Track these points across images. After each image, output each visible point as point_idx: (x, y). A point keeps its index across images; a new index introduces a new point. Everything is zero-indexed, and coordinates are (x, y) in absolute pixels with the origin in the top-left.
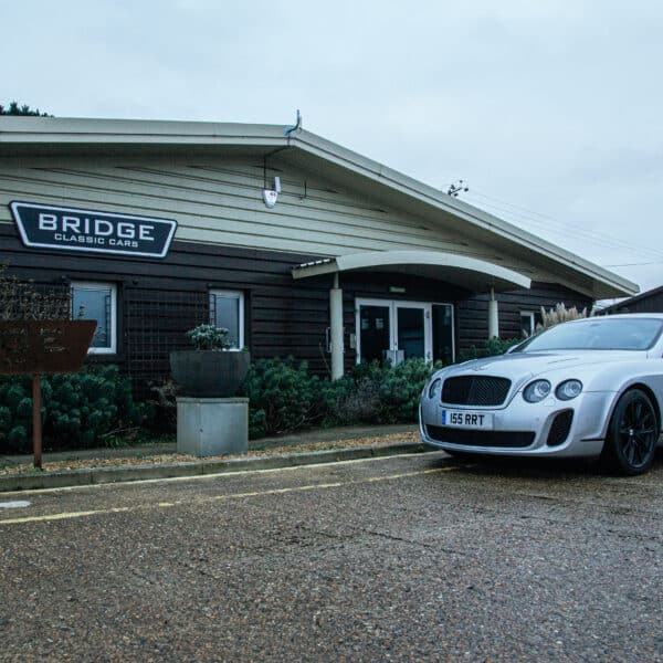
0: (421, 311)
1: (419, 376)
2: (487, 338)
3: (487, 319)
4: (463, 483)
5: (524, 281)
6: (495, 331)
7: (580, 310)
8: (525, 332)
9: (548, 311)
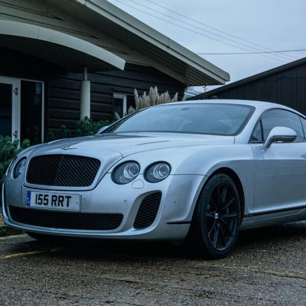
0: (10, 86)
1: (4, 155)
2: (79, 119)
3: (79, 99)
4: (47, 268)
6: (86, 112)
8: (117, 115)
9: (140, 94)
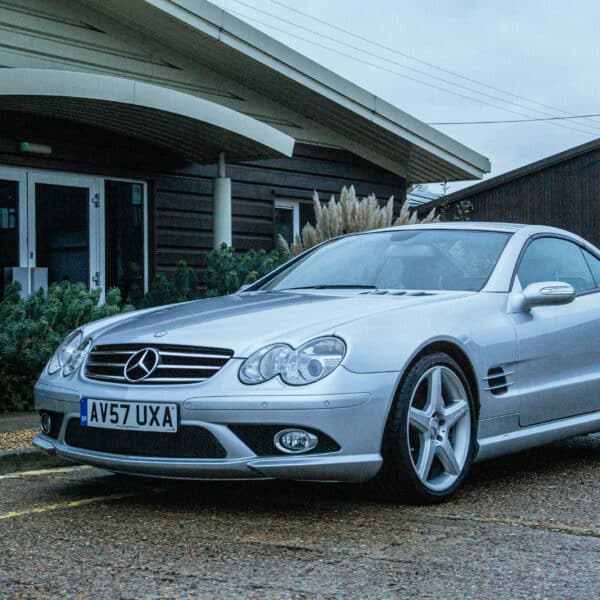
0: (84, 192)
1: (74, 317)
2: (211, 249)
3: (211, 212)
4: (143, 524)
5: (282, 142)
6: (225, 236)
7: (382, 202)
8: (282, 239)
9: (324, 201)
